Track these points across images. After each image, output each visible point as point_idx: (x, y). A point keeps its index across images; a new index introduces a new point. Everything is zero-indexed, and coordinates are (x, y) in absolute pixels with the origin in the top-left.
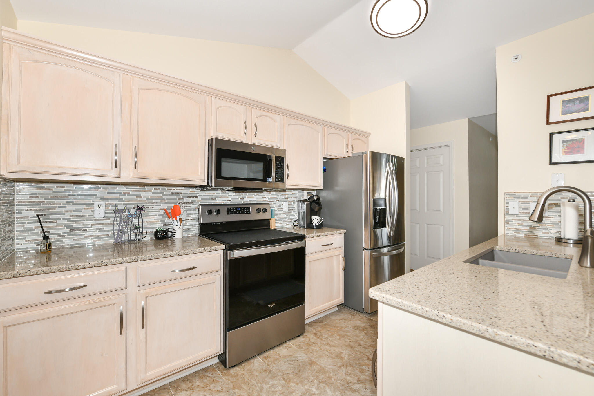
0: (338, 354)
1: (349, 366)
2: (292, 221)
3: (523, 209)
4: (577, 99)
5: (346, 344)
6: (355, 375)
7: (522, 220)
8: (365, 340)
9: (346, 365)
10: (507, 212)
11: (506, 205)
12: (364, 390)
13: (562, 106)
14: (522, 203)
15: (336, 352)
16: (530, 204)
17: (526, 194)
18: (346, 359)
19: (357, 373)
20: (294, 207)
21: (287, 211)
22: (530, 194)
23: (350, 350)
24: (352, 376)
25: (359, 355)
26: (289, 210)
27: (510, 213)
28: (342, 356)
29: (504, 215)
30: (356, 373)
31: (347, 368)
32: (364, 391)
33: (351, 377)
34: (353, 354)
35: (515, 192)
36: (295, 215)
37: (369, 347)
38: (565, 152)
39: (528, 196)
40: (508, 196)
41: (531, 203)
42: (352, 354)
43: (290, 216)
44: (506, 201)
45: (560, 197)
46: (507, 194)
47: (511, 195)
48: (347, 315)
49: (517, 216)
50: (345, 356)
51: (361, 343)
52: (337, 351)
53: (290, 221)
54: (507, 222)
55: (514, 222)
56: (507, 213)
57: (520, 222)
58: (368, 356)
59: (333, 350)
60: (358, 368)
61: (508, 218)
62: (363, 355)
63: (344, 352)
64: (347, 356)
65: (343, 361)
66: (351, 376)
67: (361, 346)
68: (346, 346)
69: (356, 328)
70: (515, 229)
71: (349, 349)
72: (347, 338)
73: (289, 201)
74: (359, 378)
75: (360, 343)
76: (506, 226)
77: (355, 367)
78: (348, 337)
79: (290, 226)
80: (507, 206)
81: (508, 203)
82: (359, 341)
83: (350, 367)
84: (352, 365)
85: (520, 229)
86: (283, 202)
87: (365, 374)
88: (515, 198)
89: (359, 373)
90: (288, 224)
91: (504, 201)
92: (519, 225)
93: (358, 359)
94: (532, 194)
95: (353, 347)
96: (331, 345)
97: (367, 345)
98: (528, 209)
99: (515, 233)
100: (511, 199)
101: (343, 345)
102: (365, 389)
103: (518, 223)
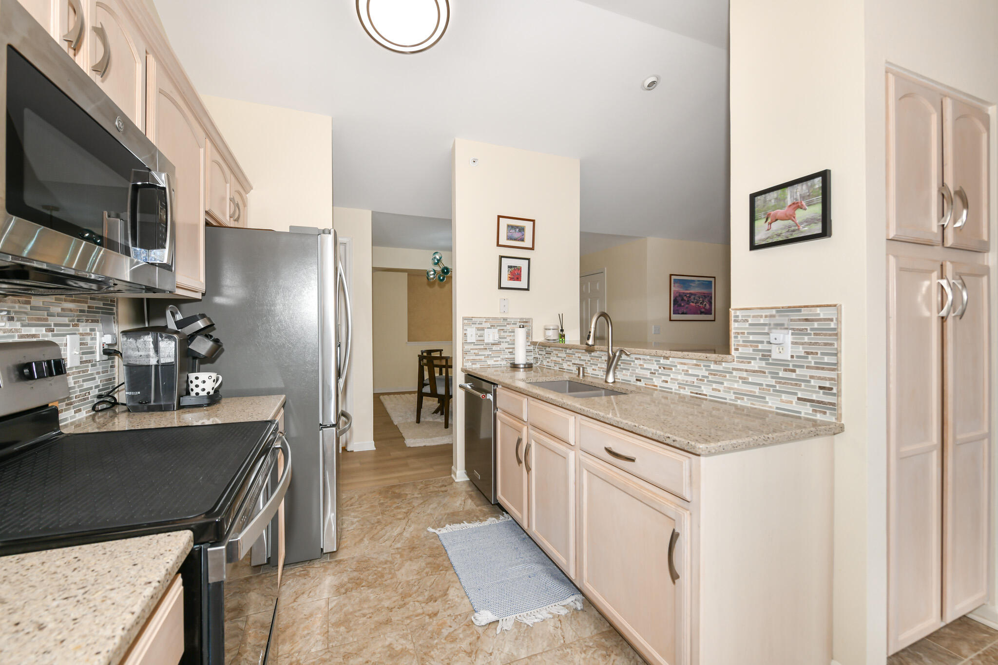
0: (389, 652)
1: (430, 652)
2: (88, 398)
3: (479, 336)
4: (517, 227)
5: (373, 627)
6: (456, 653)
7: (478, 349)
8: (383, 596)
9: (425, 654)
10: (465, 340)
11: (465, 332)
12: (493, 657)
13: (507, 230)
14: (478, 329)
15: (380, 653)
16: (484, 330)
17: (481, 320)
18: (410, 646)
19: (453, 648)
20: (93, 353)
21: (77, 367)
22: (485, 320)
23: (392, 629)
24: (455, 658)
25: (414, 624)
26: (81, 363)
27: (468, 342)
28: (398, 648)
29: (463, 344)
30: (451, 649)
31: (434, 656)
32: (495, 658)
33: (457, 661)
34: (403, 630)
35: (472, 317)
36: (94, 379)
37: (403, 601)
38: (509, 277)
39: (483, 322)
40: (466, 321)
41: (486, 330)
42: (405, 632)
43: (84, 381)
44: (465, 328)
45: (506, 323)
46: (465, 319)
47: (468, 320)
48: (293, 581)
49: (474, 345)
50: (402, 645)
51: (386, 604)
52: (379, 650)
53: (85, 399)
54: (465, 353)
55: (472, 351)
56: (465, 342)
57: (476, 351)
58: (423, 613)
59: (372, 655)
60: (443, 641)
61: (467, 347)
62: (417, 618)
63: (389, 640)
64: (403, 641)
65: (411, 654)
66: (453, 660)
67: (394, 610)
68: (376, 628)
69: (343, 590)
70: (472, 359)
71: (389, 629)
72: (356, 616)
73: (81, 332)
74: (465, 651)
75: (386, 606)
76: (465, 358)
77: (437, 644)
78: (357, 614)
79: (84, 414)
80: (465, 334)
81: (466, 330)
82: (378, 605)
83: (433, 650)
84: (429, 645)
85: (477, 359)
86: (64, 335)
87: (460, 639)
88: (473, 324)
89: (453, 645)
90: (80, 410)
91: (463, 328)
92: (476, 355)
93: (423, 629)
94: (486, 320)
95: (388, 622)
96: (354, 652)
97: (397, 600)
98: (482, 336)
99: (472, 364)
100: (469, 325)
101: (371, 633)
102: (491, 655)
103: (474, 353)
